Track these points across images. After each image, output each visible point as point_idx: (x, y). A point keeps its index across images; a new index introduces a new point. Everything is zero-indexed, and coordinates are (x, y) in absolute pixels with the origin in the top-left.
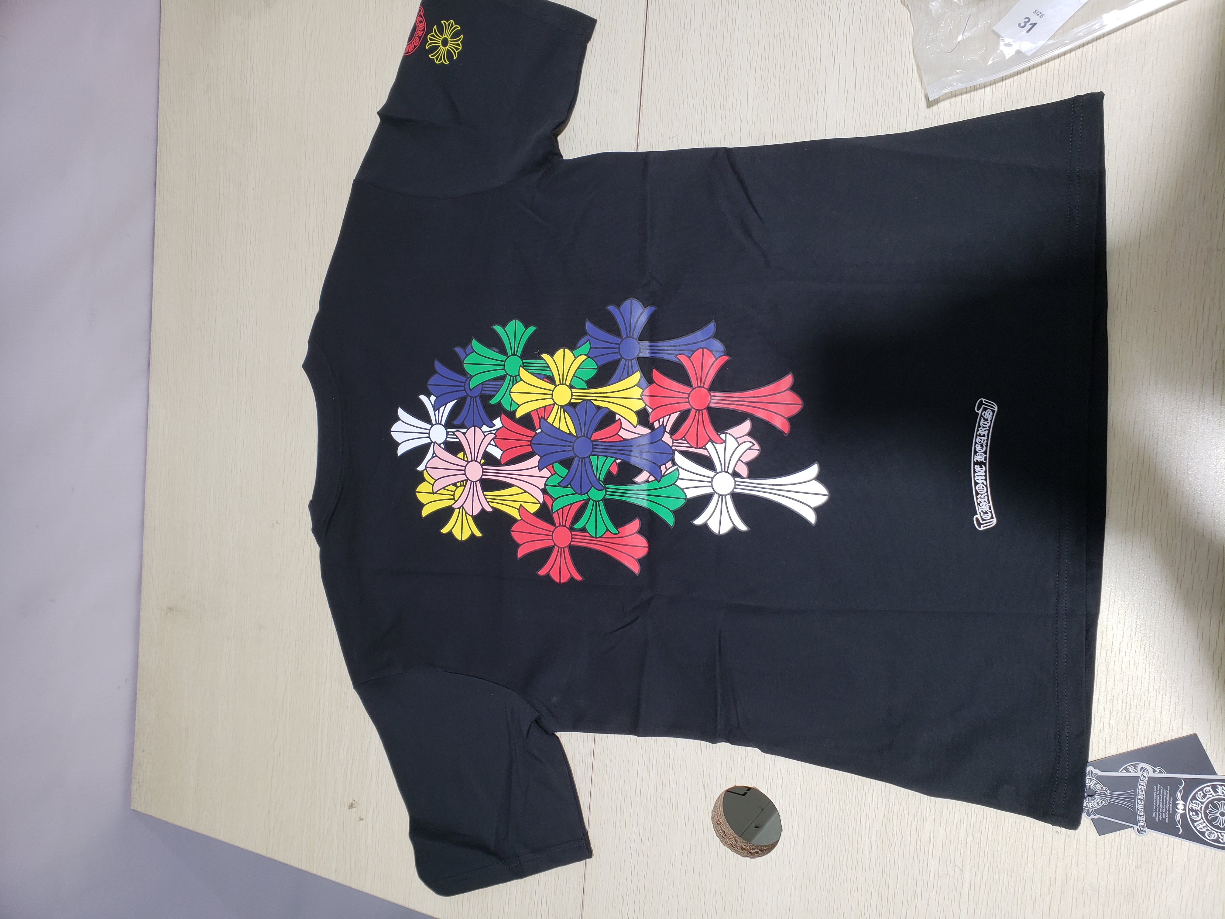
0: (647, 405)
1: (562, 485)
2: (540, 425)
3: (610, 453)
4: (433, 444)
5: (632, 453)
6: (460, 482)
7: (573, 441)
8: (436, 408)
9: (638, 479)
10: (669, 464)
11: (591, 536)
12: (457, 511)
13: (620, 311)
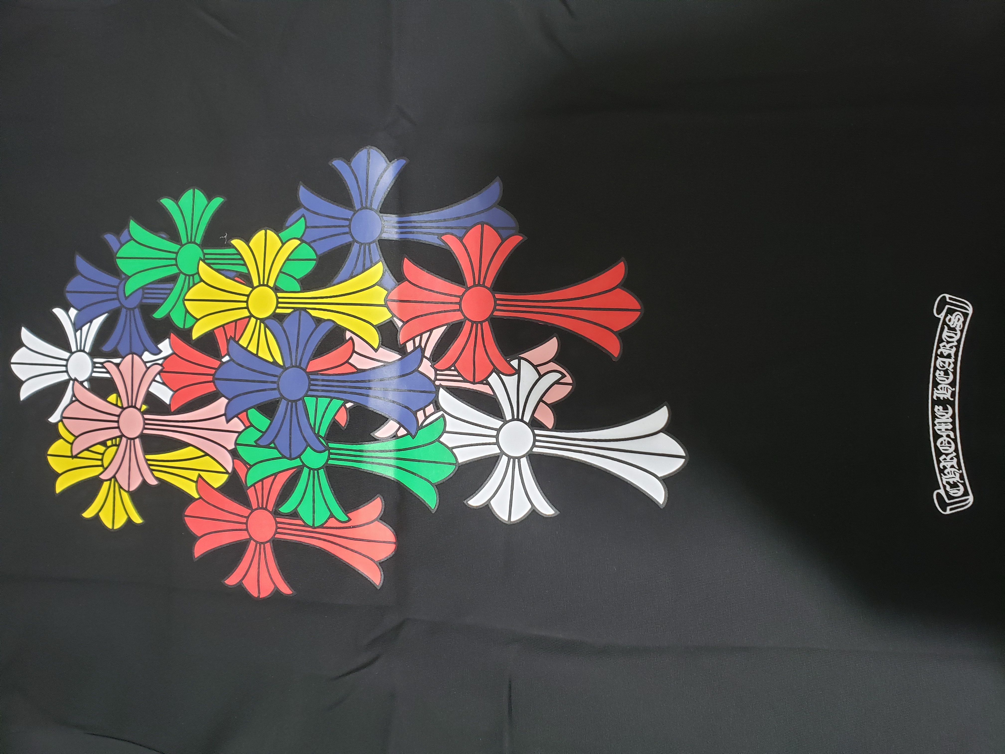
0: (395, 316)
1: (261, 444)
2: (228, 349)
3: (336, 392)
4: (71, 382)
5: (371, 393)
6: (111, 439)
7: (278, 374)
8: (77, 327)
9: (379, 434)
10: (430, 409)
11: (306, 525)
12: (106, 485)
13: (350, 167)
